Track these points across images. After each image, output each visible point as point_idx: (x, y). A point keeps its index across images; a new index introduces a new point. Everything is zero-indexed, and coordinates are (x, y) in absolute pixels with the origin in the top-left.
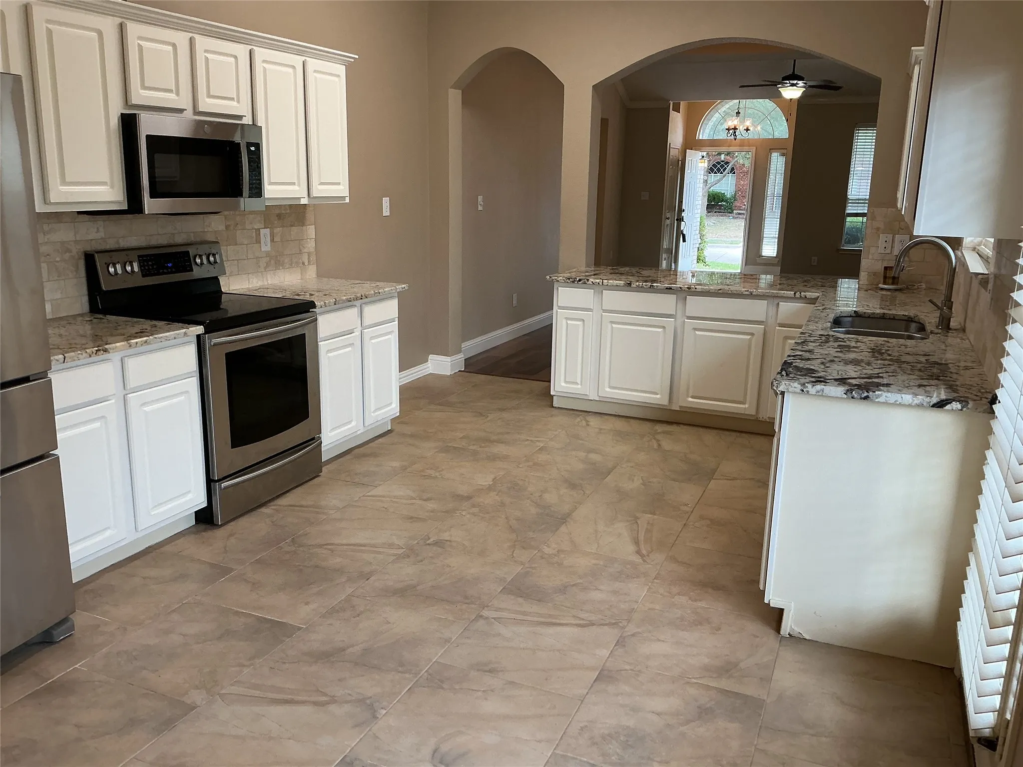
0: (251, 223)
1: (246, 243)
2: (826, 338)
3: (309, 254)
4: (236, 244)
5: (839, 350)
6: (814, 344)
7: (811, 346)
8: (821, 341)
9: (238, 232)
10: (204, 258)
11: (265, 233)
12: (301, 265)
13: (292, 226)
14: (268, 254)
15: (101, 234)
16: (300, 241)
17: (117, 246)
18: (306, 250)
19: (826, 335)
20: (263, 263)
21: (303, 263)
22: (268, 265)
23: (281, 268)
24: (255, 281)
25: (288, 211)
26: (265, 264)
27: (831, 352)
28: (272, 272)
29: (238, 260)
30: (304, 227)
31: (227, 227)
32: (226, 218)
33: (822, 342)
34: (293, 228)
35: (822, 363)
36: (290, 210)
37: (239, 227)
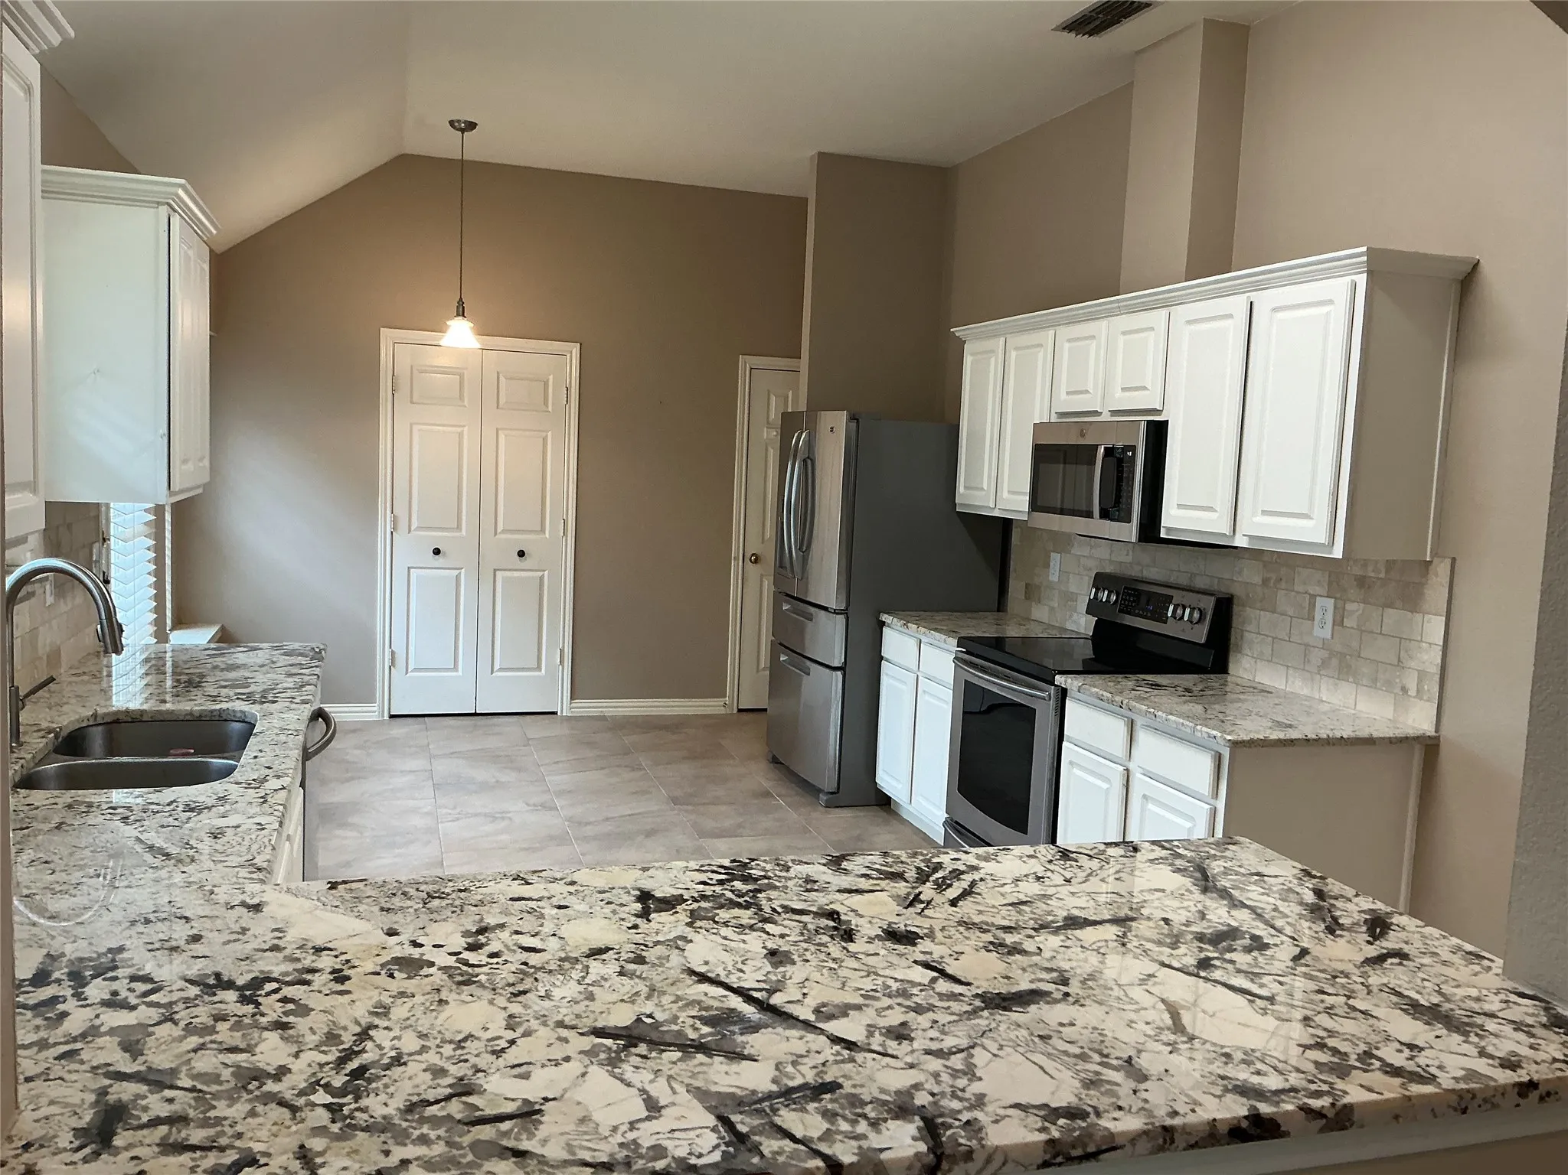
0: (1305, 584)
1: (1291, 613)
2: (265, 698)
3: (1422, 675)
4: (1274, 612)
5: (249, 681)
6: (286, 685)
7: (289, 682)
8: (275, 691)
9: (1281, 593)
10: (1187, 611)
11: (1325, 606)
12: (1398, 690)
13: (1391, 606)
14: (1325, 645)
15: (1129, 559)
16: (1403, 643)
17: (1140, 575)
18: (1413, 664)
19: (264, 702)
20: (1316, 656)
21: (1404, 690)
22: (1324, 664)
23: (1351, 680)
24: (1298, 683)
25: (1382, 575)
26: (1320, 661)
27: (261, 677)
28: (1331, 681)
29: (1274, 638)
30: (1418, 617)
31: (1265, 582)
32: (1264, 566)
33: (273, 689)
34: (1390, 611)
35: (274, 662)
36: (1387, 572)
37: (1283, 585)
